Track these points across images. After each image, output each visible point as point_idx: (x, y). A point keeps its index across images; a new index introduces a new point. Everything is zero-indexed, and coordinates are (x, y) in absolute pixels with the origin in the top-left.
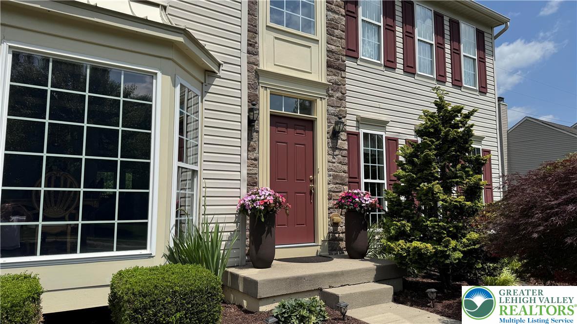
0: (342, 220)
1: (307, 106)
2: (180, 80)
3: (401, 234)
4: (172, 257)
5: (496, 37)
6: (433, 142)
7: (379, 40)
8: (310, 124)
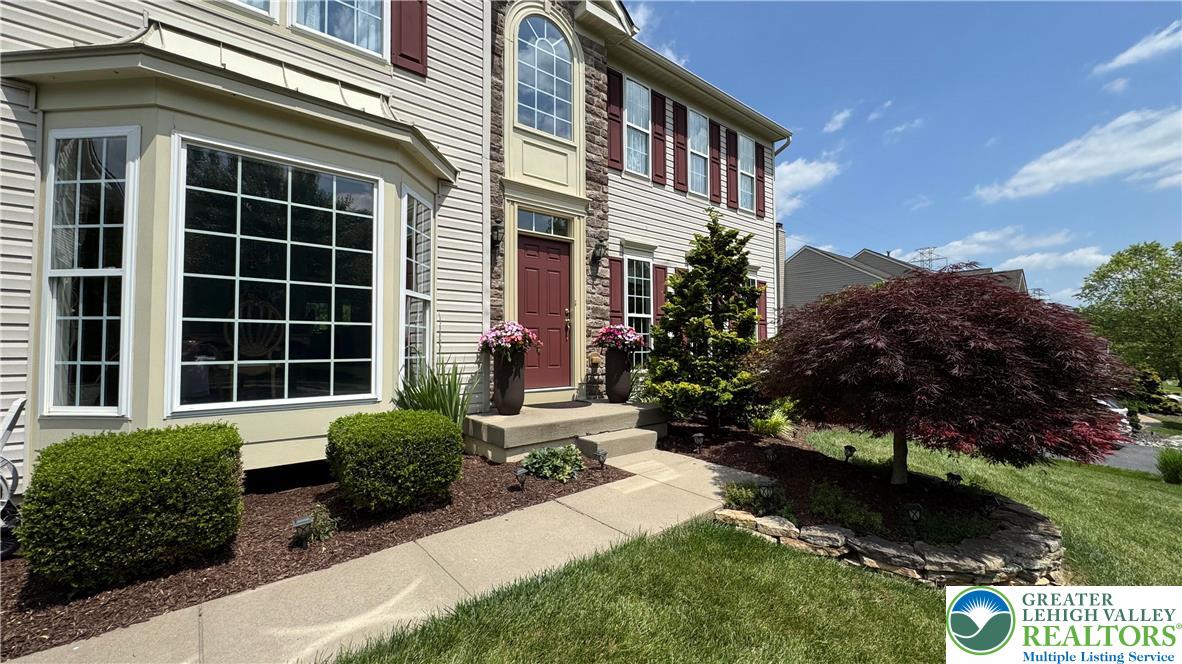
0: (602, 360)
1: (563, 225)
2: (407, 189)
3: (668, 375)
4: (401, 402)
5: (776, 153)
6: (704, 271)
7: (647, 151)
8: (566, 248)
